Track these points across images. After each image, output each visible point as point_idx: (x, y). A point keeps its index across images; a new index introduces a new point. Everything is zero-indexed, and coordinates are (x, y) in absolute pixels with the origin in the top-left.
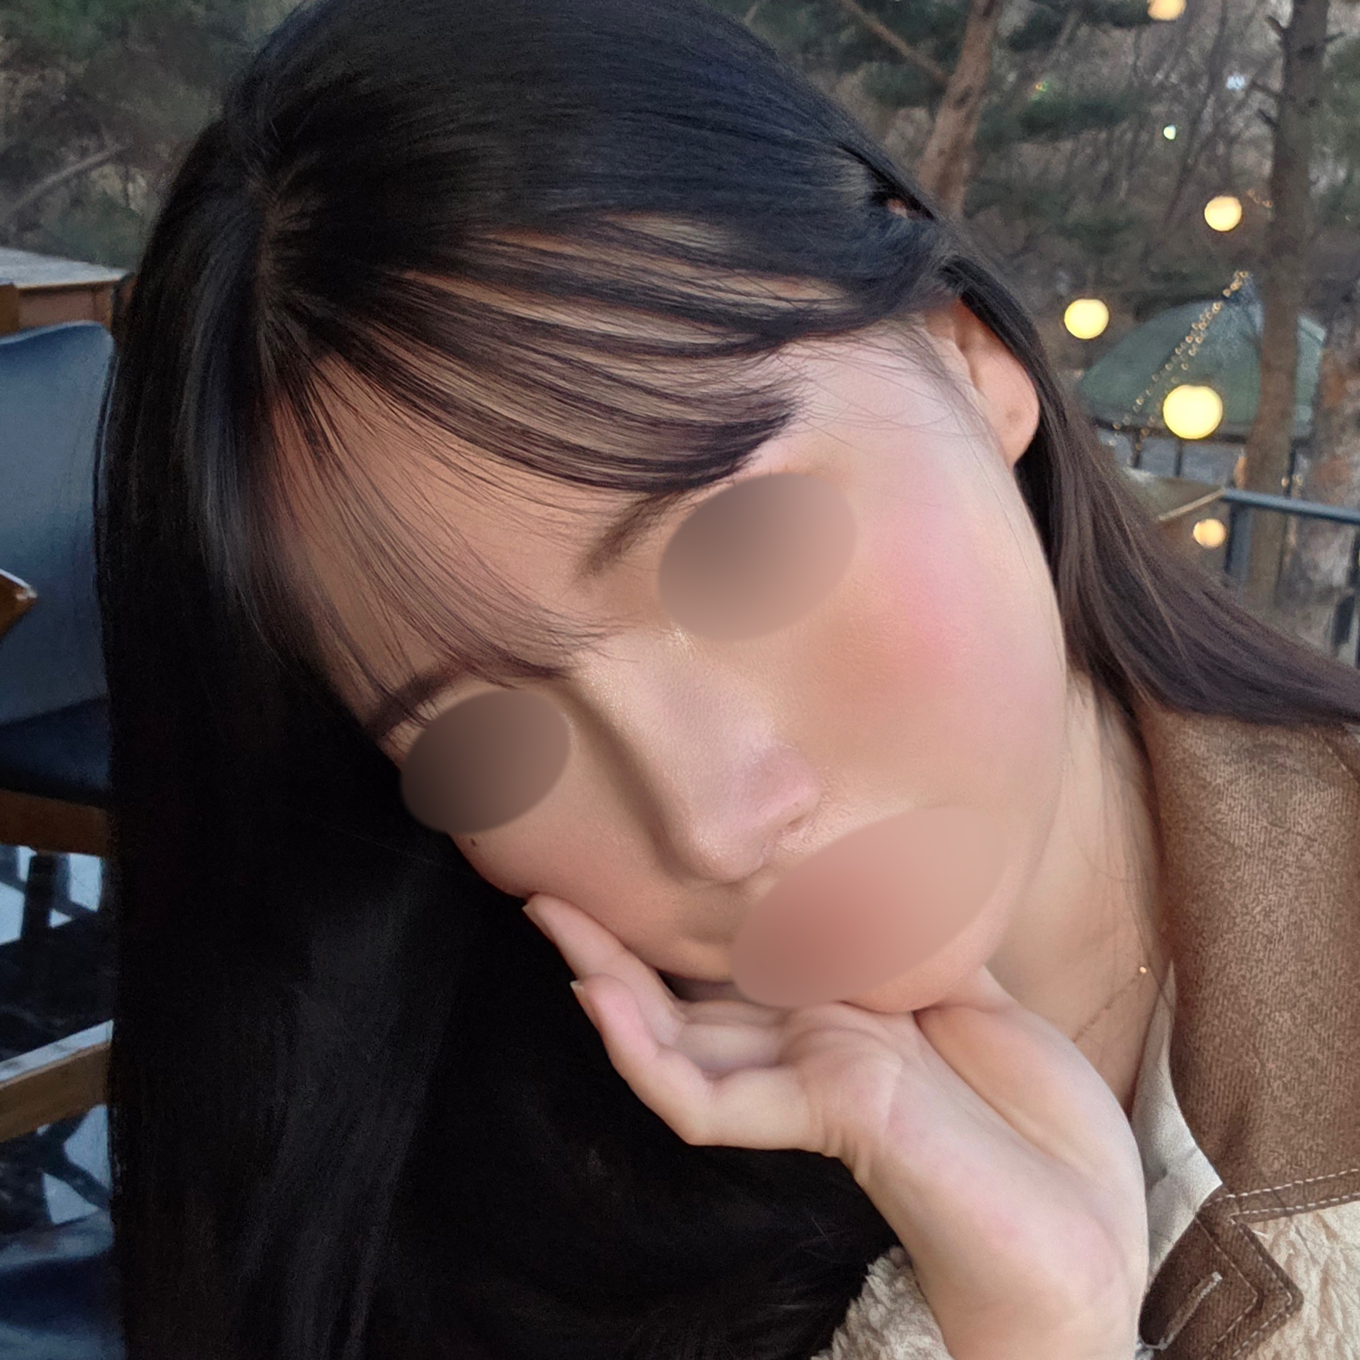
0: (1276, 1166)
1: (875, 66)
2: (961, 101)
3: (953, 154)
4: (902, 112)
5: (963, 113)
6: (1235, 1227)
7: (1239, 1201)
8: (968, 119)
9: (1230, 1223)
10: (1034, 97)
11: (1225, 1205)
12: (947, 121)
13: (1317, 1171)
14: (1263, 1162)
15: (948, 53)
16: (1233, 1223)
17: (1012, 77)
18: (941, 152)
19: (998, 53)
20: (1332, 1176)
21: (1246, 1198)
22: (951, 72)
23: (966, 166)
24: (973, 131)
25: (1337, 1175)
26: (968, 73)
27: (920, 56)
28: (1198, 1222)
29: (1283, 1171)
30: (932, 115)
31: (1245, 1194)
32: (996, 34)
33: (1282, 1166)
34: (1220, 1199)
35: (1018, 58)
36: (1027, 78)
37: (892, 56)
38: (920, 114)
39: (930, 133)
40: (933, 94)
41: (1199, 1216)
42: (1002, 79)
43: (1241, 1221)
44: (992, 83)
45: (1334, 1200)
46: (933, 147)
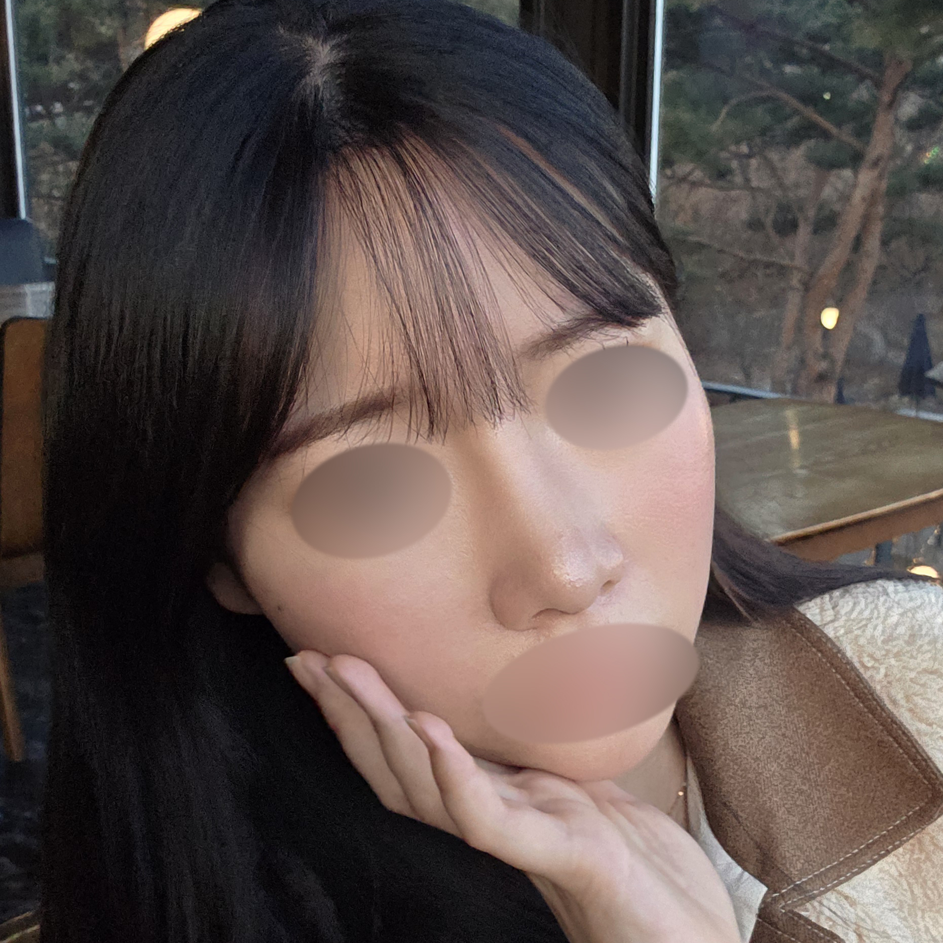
0: (799, 866)
1: (812, 143)
2: (875, 164)
3: (872, 200)
4: (835, 172)
5: (876, 173)
6: (785, 913)
7: (782, 895)
8: (880, 177)
9: (781, 912)
10: (926, 161)
11: (773, 902)
12: (866, 178)
13: (825, 862)
14: (790, 865)
15: (864, 131)
16: (783, 911)
17: (909, 148)
18: (864, 199)
19: (899, 132)
20: (836, 863)
21: (786, 892)
22: (867, 143)
23: (880, 210)
24: (884, 185)
25: (838, 861)
26: (879, 145)
27: (845, 135)
28: (760, 920)
29: (805, 867)
30: (856, 173)
31: (784, 891)
32: (897, 120)
33: (803, 864)
34: (769, 900)
35: (912, 135)
36: (920, 149)
37: (825, 135)
38: (847, 173)
39: (855, 186)
40: (856, 160)
41: (759, 916)
42: (903, 148)
43: (788, 908)
44: (897, 151)
45: (842, 878)
46: (858, 195)
